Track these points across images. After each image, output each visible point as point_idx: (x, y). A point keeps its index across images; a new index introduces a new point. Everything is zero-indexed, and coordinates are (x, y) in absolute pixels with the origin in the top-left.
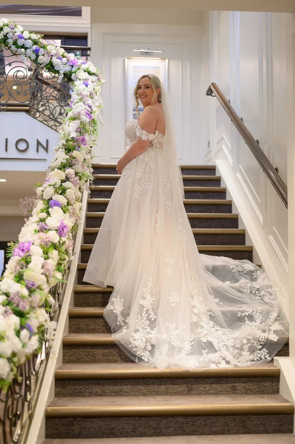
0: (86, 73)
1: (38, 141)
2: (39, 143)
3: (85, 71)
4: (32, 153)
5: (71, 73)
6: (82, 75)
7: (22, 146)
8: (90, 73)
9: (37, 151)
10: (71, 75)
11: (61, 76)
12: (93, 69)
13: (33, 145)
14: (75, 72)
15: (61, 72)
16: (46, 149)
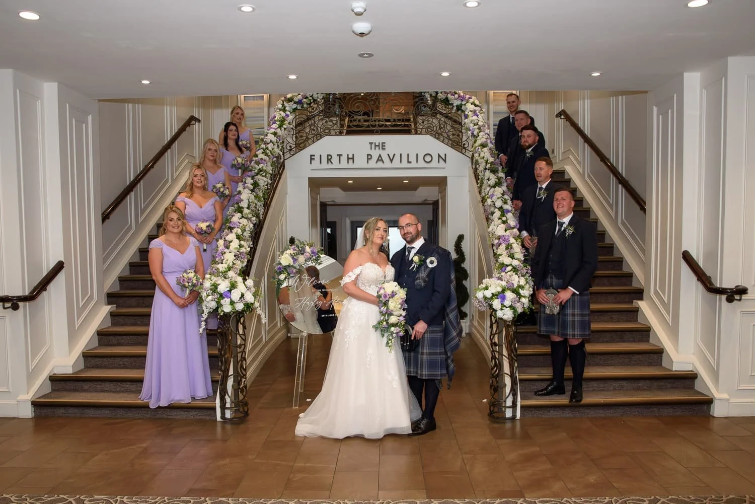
0: (473, 105)
1: (439, 155)
2: (439, 156)
3: (472, 104)
4: (435, 163)
5: (461, 105)
6: (470, 107)
7: (428, 159)
8: (476, 105)
9: (439, 162)
10: (461, 107)
11: (455, 108)
12: (477, 102)
13: (435, 158)
14: (465, 105)
15: (455, 105)
16: (445, 161)
